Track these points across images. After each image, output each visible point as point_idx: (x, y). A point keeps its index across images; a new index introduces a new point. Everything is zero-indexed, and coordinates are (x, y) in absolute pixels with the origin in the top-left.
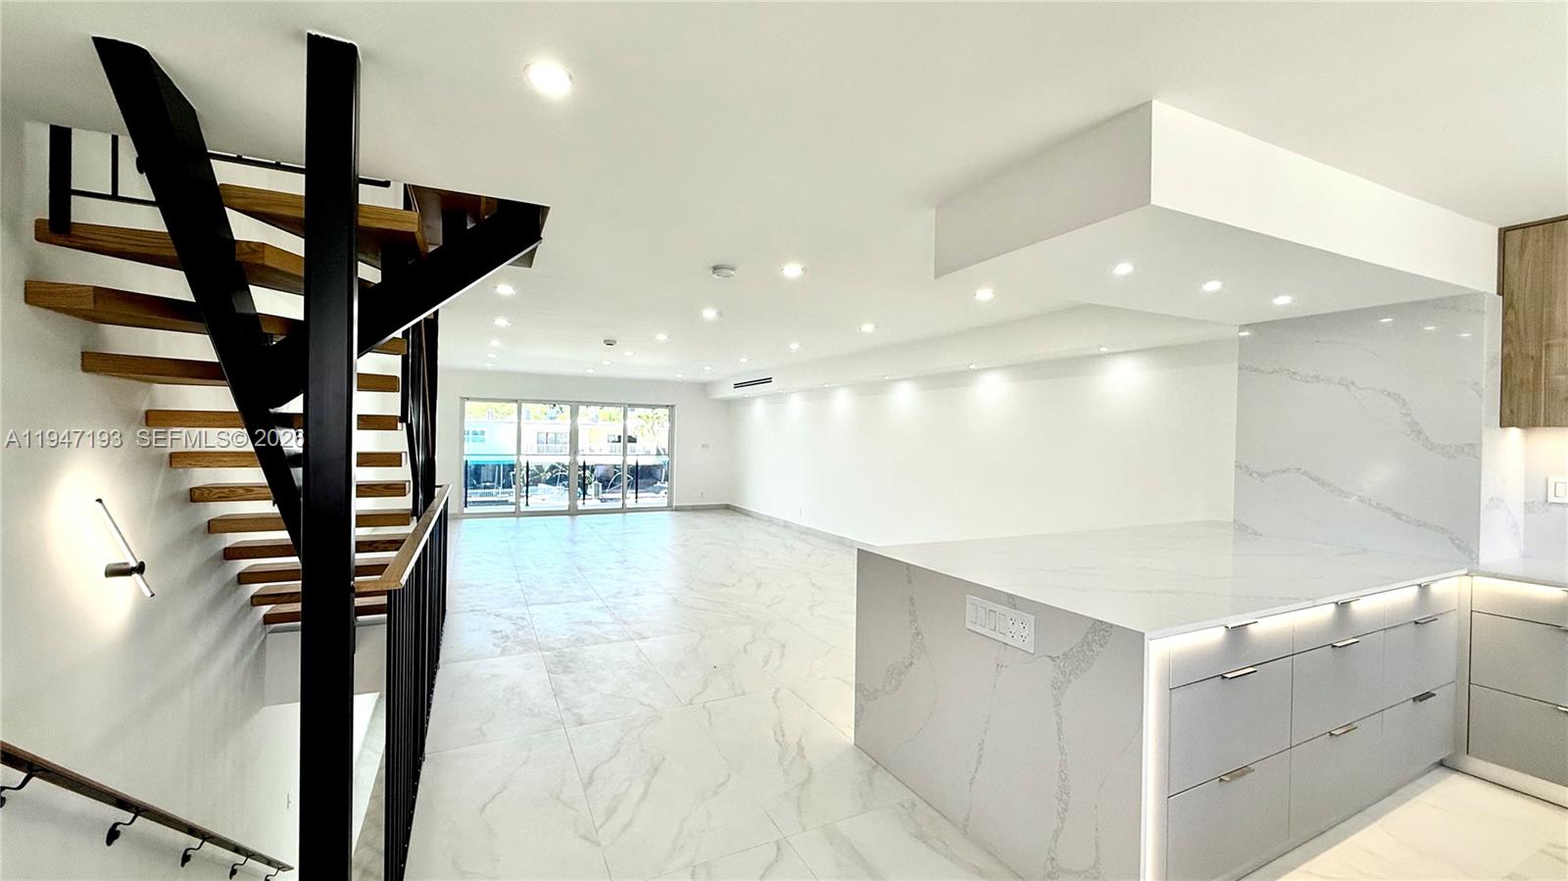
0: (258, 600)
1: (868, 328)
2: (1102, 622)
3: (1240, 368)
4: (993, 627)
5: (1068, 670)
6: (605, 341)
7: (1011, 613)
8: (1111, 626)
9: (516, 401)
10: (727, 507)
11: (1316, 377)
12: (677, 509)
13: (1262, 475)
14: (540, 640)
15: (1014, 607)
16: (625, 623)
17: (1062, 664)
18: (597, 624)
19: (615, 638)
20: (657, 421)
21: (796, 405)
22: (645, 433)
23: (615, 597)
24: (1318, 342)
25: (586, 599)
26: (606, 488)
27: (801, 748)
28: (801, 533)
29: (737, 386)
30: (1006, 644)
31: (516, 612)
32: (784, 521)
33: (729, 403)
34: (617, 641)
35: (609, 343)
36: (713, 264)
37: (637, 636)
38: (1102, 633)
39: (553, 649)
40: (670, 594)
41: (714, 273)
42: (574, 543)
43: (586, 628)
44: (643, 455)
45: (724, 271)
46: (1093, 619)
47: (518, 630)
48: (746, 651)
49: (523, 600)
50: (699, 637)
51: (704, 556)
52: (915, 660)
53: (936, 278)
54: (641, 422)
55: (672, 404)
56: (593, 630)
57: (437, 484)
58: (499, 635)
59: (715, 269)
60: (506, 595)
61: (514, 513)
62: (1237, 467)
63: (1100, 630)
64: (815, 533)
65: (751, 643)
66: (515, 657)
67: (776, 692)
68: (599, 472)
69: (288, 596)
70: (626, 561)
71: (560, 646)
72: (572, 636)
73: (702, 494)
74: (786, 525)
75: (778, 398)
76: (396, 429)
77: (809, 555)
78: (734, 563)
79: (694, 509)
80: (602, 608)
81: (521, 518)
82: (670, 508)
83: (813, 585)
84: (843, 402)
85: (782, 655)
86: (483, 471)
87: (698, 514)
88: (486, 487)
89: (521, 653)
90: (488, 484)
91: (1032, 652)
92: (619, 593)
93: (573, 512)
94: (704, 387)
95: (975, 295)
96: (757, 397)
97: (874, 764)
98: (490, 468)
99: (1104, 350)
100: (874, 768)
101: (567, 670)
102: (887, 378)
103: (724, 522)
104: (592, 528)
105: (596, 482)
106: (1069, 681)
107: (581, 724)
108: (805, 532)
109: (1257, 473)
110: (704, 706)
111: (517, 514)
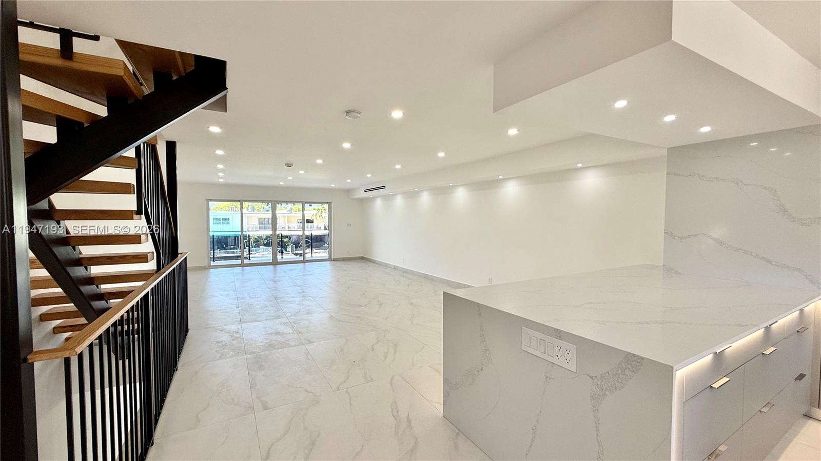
0: (57, 330)
1: (441, 155)
2: (634, 355)
3: (667, 174)
4: (543, 351)
5: (604, 387)
6: (286, 164)
7: (558, 342)
8: (642, 358)
9: (239, 201)
10: (362, 258)
11: (716, 178)
12: (335, 260)
13: (681, 238)
14: (246, 347)
15: (560, 338)
16: (300, 333)
17: (600, 382)
18: (282, 334)
19: (293, 343)
20: (324, 211)
21: (399, 200)
22: (318, 218)
23: (295, 315)
24: (718, 156)
25: (278, 317)
26: (297, 247)
27: (409, 420)
28: (404, 272)
29: (366, 191)
30: (553, 363)
31: (234, 327)
32: (394, 266)
33: (362, 200)
34: (295, 346)
35: (289, 165)
36: (347, 109)
37: (306, 342)
38: (634, 363)
39: (254, 353)
40: (328, 312)
41: (347, 115)
42: (275, 282)
43: (275, 337)
44: (316, 230)
45: (352, 113)
46: (627, 352)
47: (233, 340)
48: (373, 350)
49: (239, 320)
50: (345, 341)
51: (348, 288)
52: (484, 367)
53: (494, 112)
54: (315, 212)
55: (330, 201)
56: (279, 338)
57: (179, 252)
58: (220, 344)
59: (348, 112)
60: (229, 316)
61: (241, 264)
62: (665, 233)
63: (633, 362)
64: (412, 272)
65: (377, 343)
66: (228, 360)
67: (392, 379)
68: (294, 239)
69: (79, 326)
70: (303, 292)
71: (258, 351)
72: (266, 343)
73: (348, 251)
74: (395, 268)
75: (388, 198)
76: (133, 219)
77: (408, 285)
78: (366, 291)
79: (344, 260)
80: (287, 323)
81: (245, 268)
82: (330, 259)
83: (412, 304)
84: (425, 198)
85: (395, 353)
86: (229, 240)
87: (346, 262)
88: (231, 249)
89: (232, 356)
90: (232, 247)
91: (575, 371)
92: (297, 313)
93: (275, 263)
94: (348, 192)
95: (507, 132)
96: (377, 197)
97: (457, 431)
98: (233, 238)
99: (580, 165)
100: (458, 434)
101: (261, 368)
102: (451, 185)
103: (360, 267)
104: (285, 272)
105: (292, 244)
106: (605, 395)
107: (266, 409)
108: (405, 272)
109: (679, 237)
110: (347, 392)
111: (242, 265)
